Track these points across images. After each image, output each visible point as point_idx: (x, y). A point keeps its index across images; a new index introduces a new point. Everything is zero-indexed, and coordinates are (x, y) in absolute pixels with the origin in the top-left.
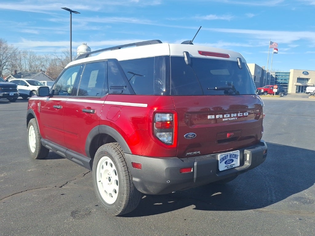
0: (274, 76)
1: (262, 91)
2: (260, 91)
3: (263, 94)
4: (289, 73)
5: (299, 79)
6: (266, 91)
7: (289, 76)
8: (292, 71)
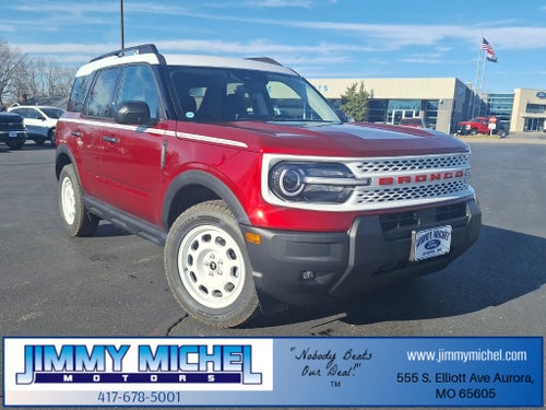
0: (486, 102)
1: (468, 127)
2: (464, 126)
3: (469, 133)
4: (513, 95)
5: (531, 107)
6: (474, 128)
7: (512, 100)
8: (517, 92)
